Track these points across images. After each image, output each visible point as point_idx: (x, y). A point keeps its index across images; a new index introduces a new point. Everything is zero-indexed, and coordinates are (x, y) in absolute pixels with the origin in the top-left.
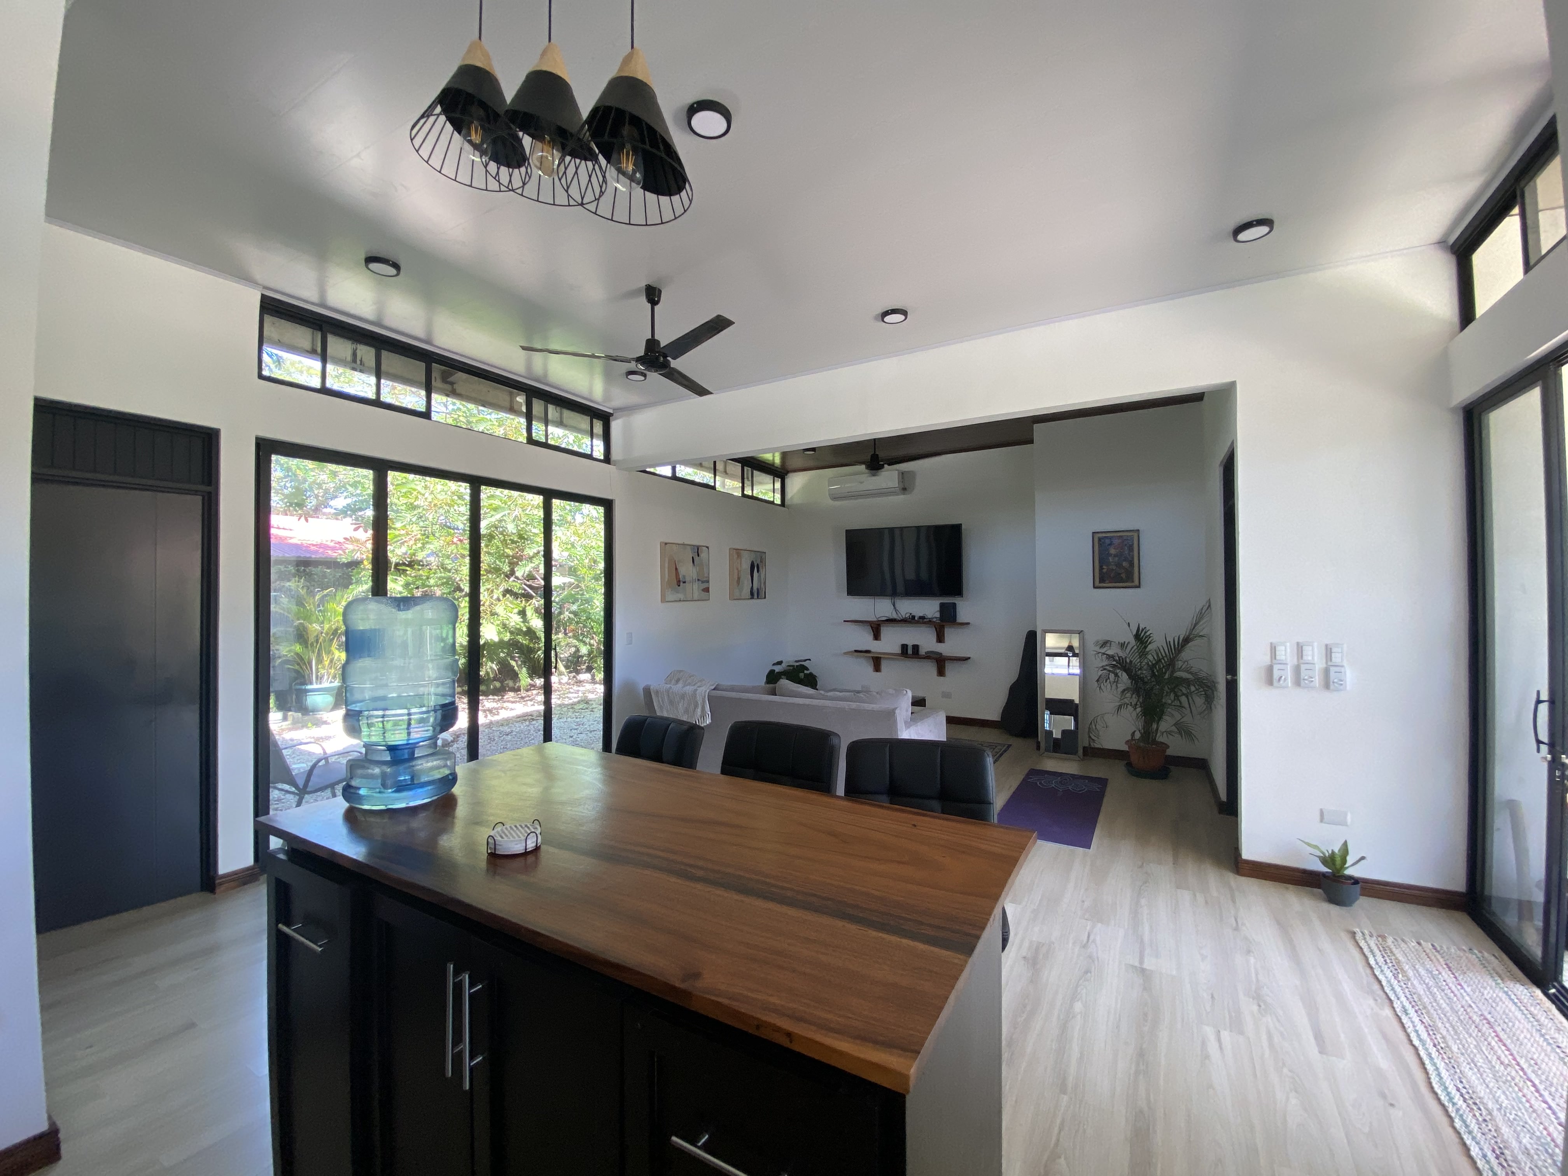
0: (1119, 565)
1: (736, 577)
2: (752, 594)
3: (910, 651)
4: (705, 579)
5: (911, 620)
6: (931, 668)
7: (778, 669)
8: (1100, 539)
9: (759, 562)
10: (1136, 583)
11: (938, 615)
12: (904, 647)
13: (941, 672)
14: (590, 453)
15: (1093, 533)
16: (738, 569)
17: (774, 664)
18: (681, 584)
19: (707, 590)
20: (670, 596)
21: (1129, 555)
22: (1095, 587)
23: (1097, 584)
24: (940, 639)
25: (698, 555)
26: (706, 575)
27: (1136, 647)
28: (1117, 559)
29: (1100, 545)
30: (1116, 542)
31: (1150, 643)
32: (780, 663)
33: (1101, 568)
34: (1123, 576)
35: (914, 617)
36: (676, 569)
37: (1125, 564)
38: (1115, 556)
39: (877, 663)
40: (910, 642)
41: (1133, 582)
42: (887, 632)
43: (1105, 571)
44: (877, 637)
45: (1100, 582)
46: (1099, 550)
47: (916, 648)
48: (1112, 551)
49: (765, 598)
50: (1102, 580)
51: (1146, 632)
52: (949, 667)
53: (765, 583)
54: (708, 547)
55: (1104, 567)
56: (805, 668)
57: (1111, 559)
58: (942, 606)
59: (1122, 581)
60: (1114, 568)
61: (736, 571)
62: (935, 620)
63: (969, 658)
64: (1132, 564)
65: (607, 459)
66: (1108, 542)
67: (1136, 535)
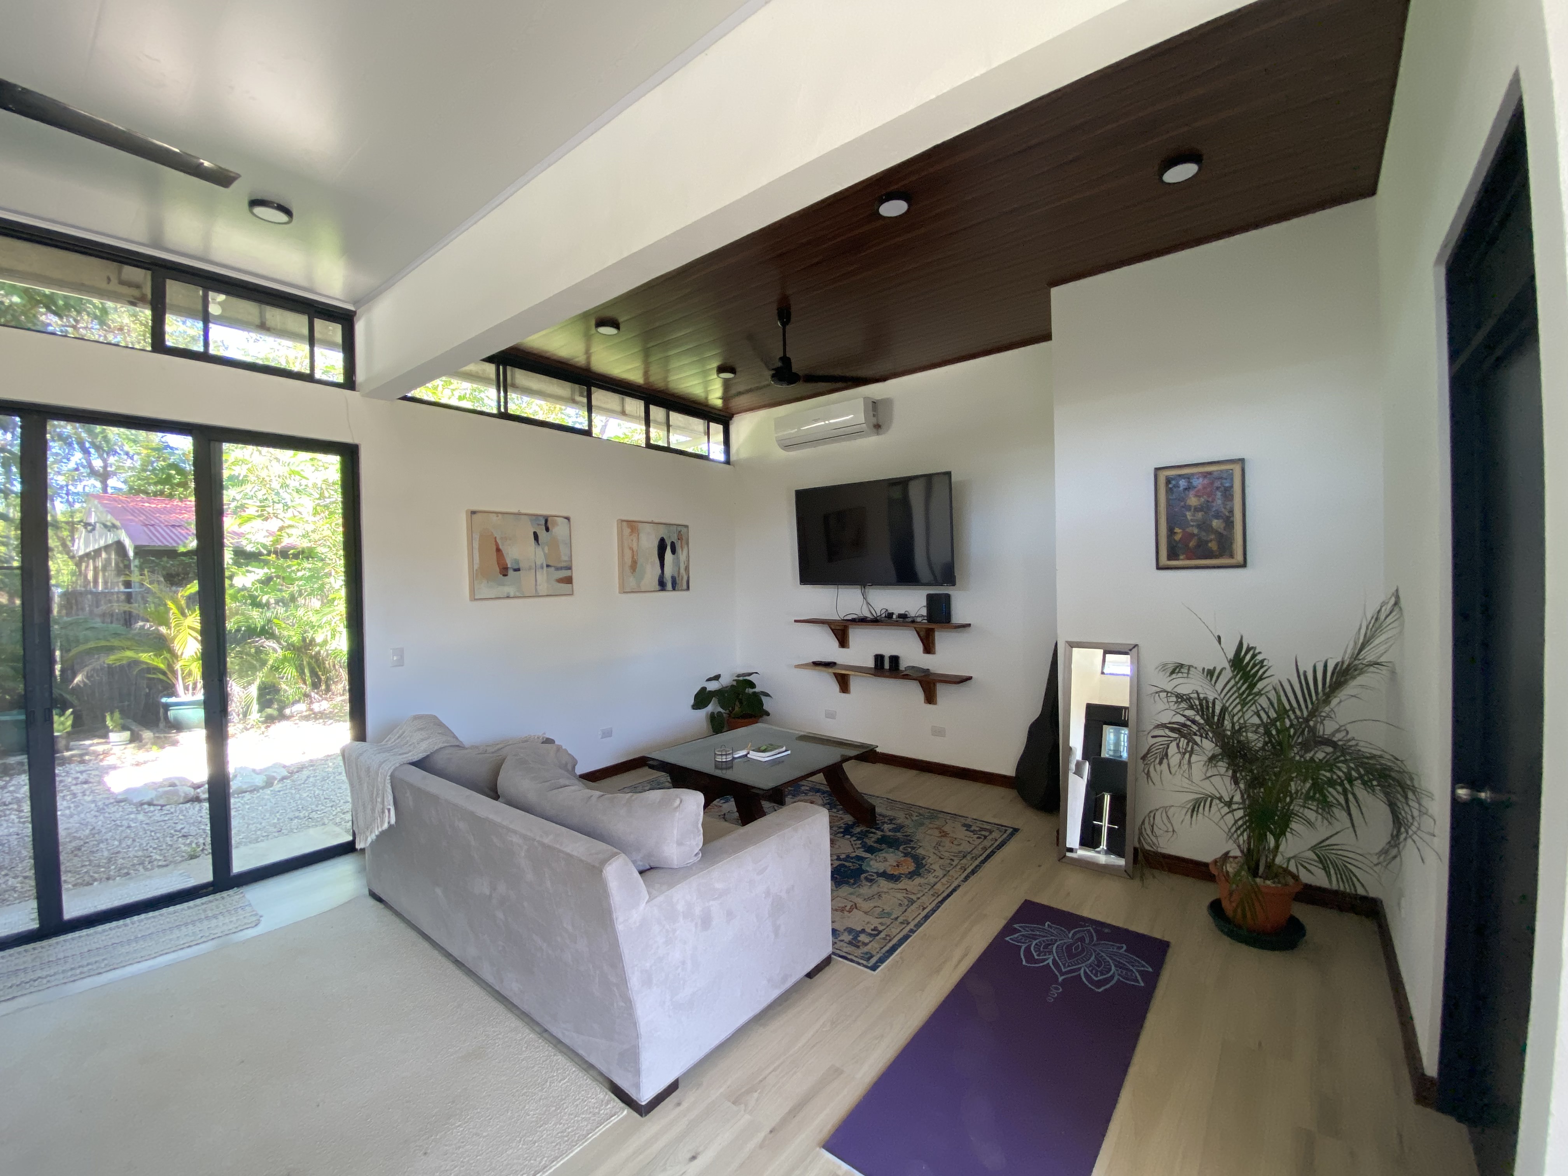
0: (1204, 526)
1: (628, 561)
2: (662, 585)
3: (887, 666)
4: (563, 564)
5: (886, 620)
6: (914, 692)
7: (713, 686)
8: (1168, 481)
9: (674, 538)
10: (1239, 557)
11: (924, 612)
12: (879, 659)
13: (930, 698)
14: (308, 372)
15: (1157, 470)
16: (631, 549)
17: (709, 680)
18: (511, 572)
19: (569, 580)
20: (485, 590)
21: (1225, 505)
22: (1159, 568)
23: (1164, 560)
24: (929, 648)
25: (547, 529)
26: (565, 558)
27: (1232, 682)
28: (1200, 515)
29: (1169, 491)
30: (1198, 482)
31: (1261, 679)
32: (717, 678)
33: (1171, 532)
34: (1213, 546)
35: (890, 615)
36: (498, 550)
37: (1216, 523)
38: (1197, 509)
39: (843, 683)
40: (888, 651)
41: (1232, 556)
42: (856, 635)
43: (1178, 537)
44: (843, 642)
45: (1170, 558)
46: (1168, 500)
47: (895, 660)
48: (1193, 501)
49: (688, 588)
50: (1173, 554)
51: (1254, 656)
52: (942, 691)
53: (687, 569)
54: (568, 519)
55: (1177, 530)
56: (752, 685)
57: (1189, 515)
58: (931, 598)
59: (1210, 555)
60: (1196, 531)
61: (628, 554)
62: (919, 619)
63: (970, 678)
64: (1229, 523)
65: (349, 383)
66: (1183, 483)
67: (1237, 469)
